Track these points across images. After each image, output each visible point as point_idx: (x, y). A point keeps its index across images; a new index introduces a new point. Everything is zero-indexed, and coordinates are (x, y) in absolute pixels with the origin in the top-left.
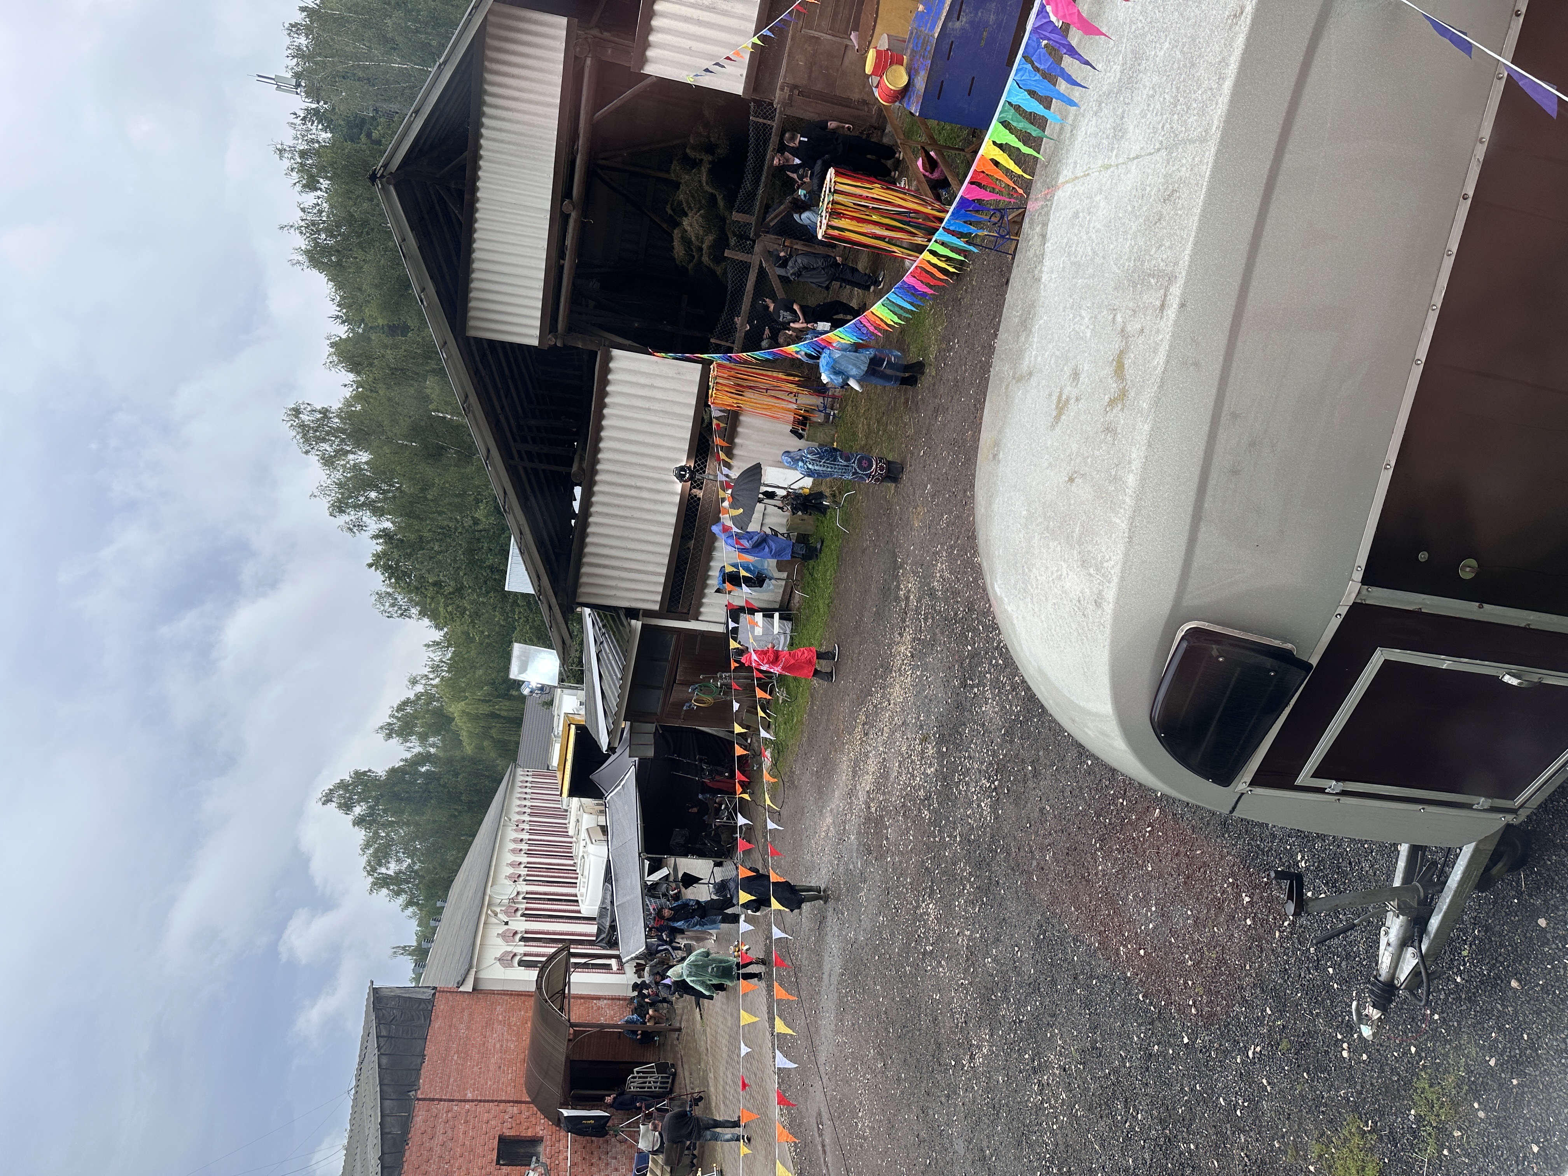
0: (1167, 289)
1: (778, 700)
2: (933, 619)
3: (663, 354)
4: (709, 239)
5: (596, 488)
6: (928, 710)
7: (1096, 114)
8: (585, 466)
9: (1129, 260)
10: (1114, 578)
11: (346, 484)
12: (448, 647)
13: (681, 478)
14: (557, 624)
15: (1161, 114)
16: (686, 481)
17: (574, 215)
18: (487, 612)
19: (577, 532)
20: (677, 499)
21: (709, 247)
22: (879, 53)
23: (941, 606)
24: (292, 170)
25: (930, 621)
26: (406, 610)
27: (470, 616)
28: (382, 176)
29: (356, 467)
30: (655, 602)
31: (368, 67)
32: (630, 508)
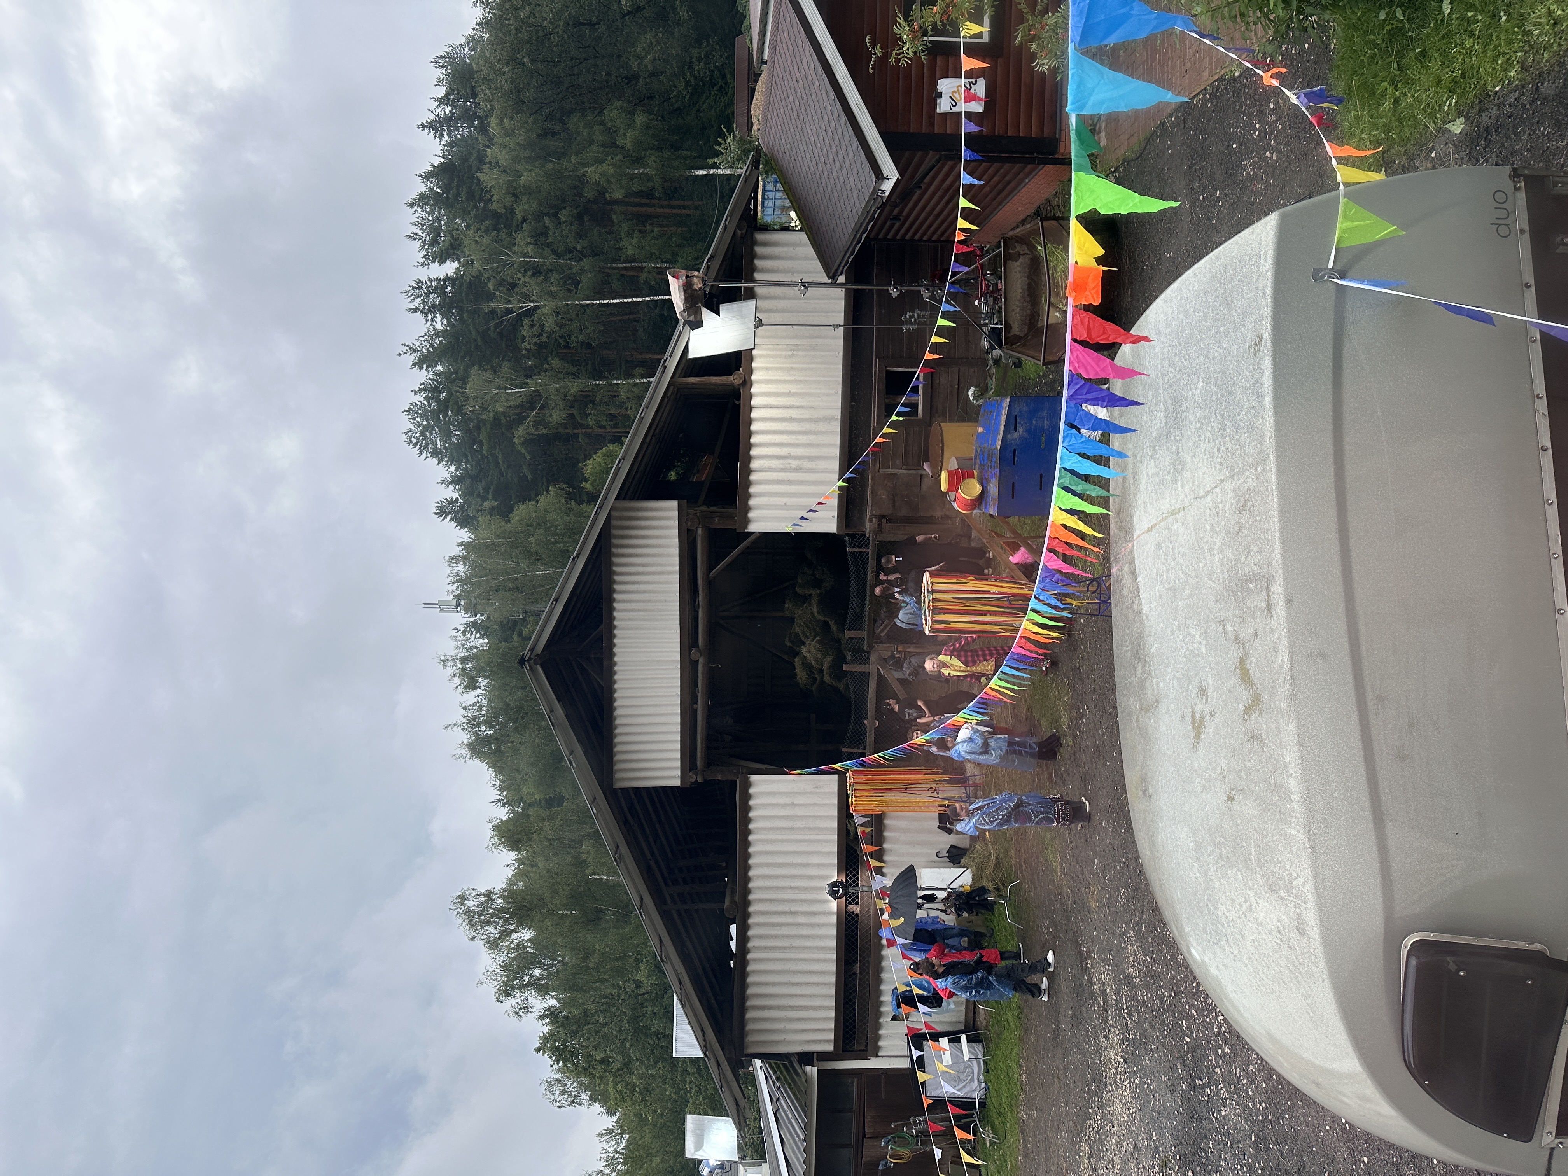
0: (1268, 590)
1: (985, 1143)
2: (1138, 1011)
3: (799, 771)
4: (828, 661)
5: (751, 921)
6: (1159, 1126)
7: (1152, 457)
8: (736, 898)
9: (1222, 572)
10: (1309, 897)
11: (510, 966)
12: (621, 1134)
13: (834, 894)
14: (728, 1083)
15: (1214, 440)
16: (840, 898)
17: (701, 661)
18: (658, 1087)
19: (736, 972)
20: (834, 919)
21: (829, 668)
22: (951, 474)
23: (1143, 995)
24: (454, 676)
25: (1135, 1014)
26: (576, 1096)
27: (641, 1093)
28: (530, 659)
29: (520, 946)
30: (828, 1041)
31: (516, 579)
32: (788, 936)
